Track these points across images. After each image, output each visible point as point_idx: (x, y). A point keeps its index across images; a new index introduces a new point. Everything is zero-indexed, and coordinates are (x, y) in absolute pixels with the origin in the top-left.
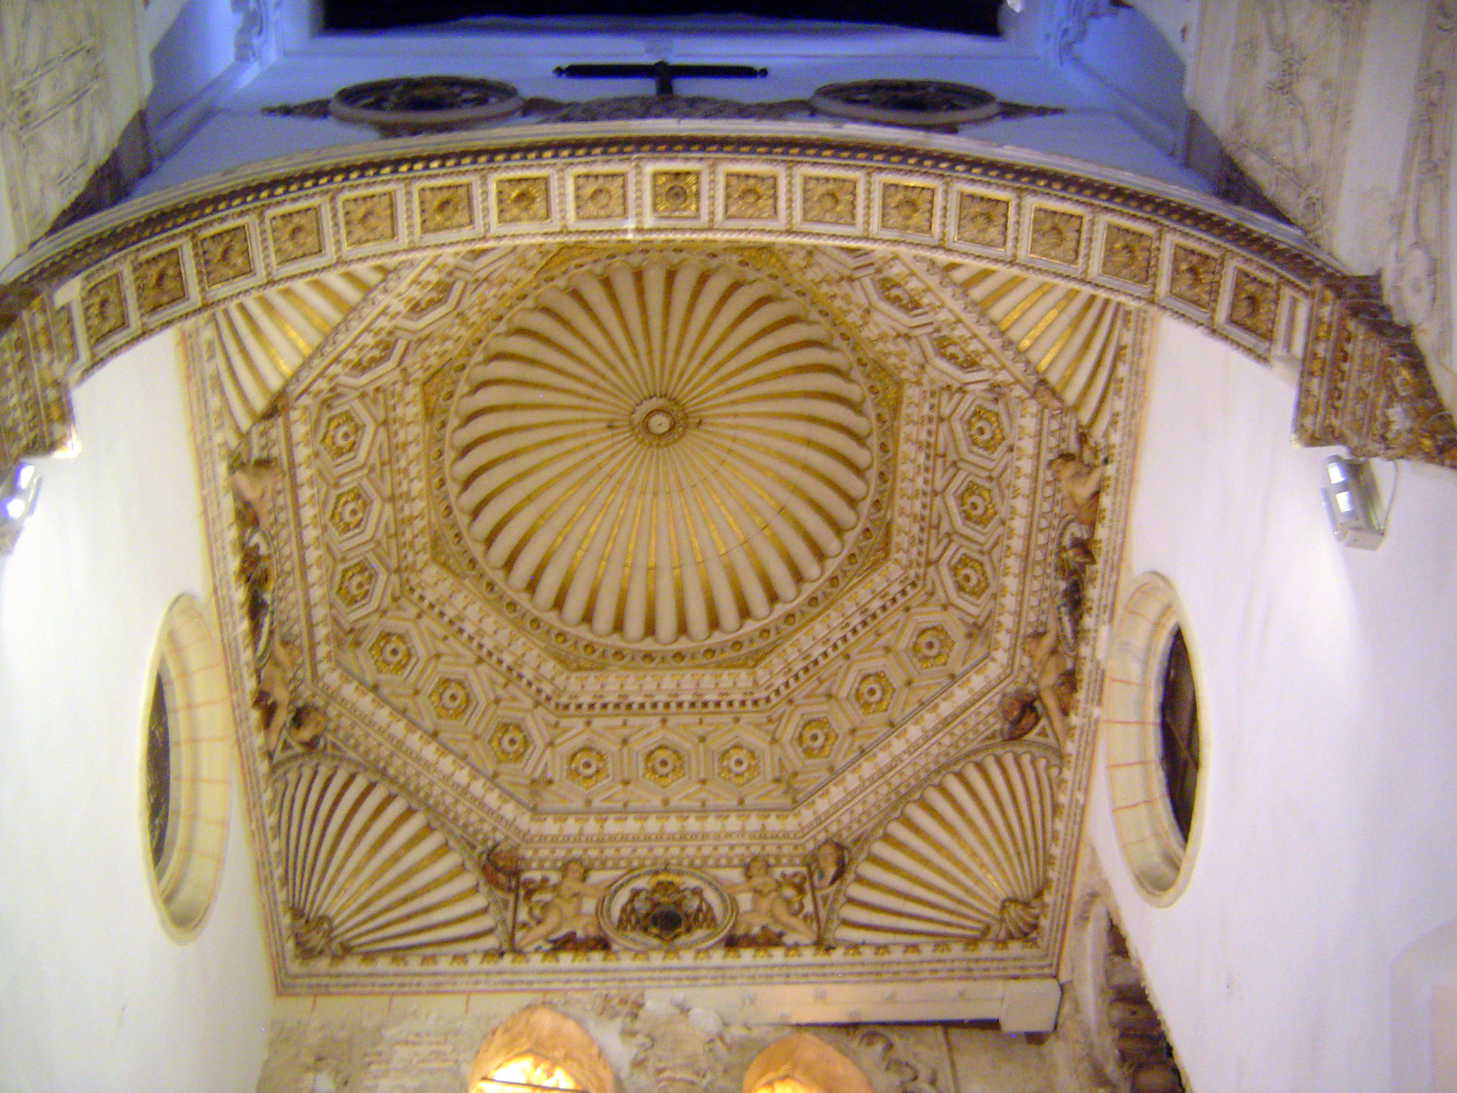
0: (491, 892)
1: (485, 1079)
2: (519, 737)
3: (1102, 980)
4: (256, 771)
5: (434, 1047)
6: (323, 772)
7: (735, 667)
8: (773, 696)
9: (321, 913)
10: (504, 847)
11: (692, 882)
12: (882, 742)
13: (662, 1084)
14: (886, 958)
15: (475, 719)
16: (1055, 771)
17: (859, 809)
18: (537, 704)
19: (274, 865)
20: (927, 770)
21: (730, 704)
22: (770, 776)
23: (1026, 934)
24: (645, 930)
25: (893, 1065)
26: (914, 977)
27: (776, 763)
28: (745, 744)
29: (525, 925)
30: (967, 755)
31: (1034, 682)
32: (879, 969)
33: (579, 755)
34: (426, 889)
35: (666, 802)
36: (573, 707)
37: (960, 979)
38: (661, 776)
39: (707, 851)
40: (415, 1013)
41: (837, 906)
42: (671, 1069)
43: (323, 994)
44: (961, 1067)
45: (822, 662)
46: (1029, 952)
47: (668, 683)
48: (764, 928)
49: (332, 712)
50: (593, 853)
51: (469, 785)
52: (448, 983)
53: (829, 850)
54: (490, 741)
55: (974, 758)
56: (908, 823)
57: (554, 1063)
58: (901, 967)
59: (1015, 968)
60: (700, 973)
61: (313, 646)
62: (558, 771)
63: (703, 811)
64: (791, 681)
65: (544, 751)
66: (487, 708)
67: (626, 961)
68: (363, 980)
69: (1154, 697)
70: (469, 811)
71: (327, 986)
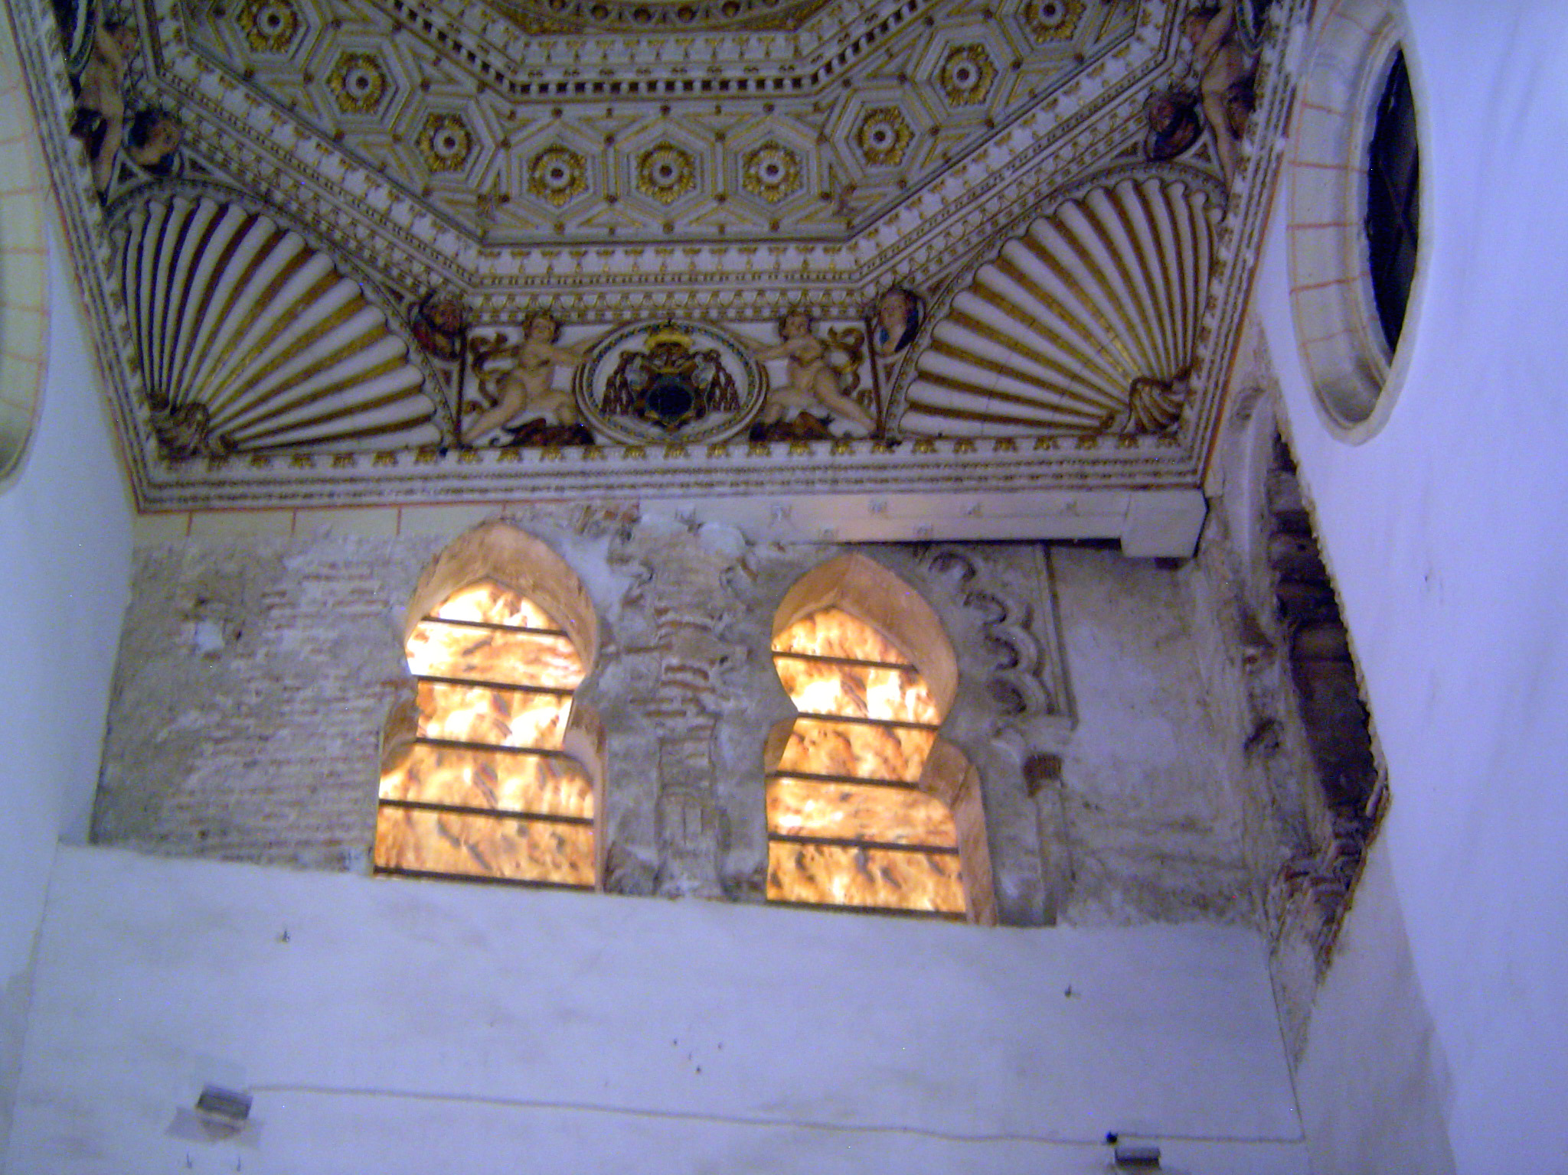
0: (426, 362)
1: (427, 618)
2: (459, 135)
3: (1263, 501)
4: (84, 222)
5: (357, 584)
6: (181, 205)
7: (766, 29)
8: (822, 73)
9: (191, 398)
10: (442, 296)
11: (705, 343)
12: (975, 150)
13: (663, 631)
14: (970, 457)
15: (395, 110)
16: (1216, 215)
17: (939, 243)
18: (482, 87)
19: (120, 344)
20: (1038, 194)
21: (761, 84)
22: (816, 191)
23: (1163, 427)
24: (640, 414)
25: (977, 598)
26: (1008, 484)
27: (825, 170)
28: (781, 143)
29: (475, 406)
30: (1094, 177)
31: (1196, 75)
32: (959, 472)
33: (546, 158)
34: (337, 358)
35: (669, 227)
36: (534, 88)
37: (1072, 487)
38: (662, 189)
39: (725, 297)
40: (327, 534)
41: (905, 383)
42: (676, 610)
43: (201, 510)
44: (1065, 602)
45: (893, 26)
46: (1166, 451)
47: (672, 52)
48: (803, 415)
49: (188, 115)
50: (568, 301)
51: (390, 209)
52: (371, 493)
53: (895, 300)
54: (418, 143)
55: (1104, 182)
56: (1007, 266)
57: (520, 595)
58: (990, 471)
59: (1146, 474)
60: (716, 477)
61: (153, 24)
62: (515, 182)
63: (721, 241)
64: (849, 52)
65: (494, 156)
66: (412, 93)
67: (615, 460)
68: (255, 490)
69: (1362, 132)
70: (392, 246)
71: (207, 498)
